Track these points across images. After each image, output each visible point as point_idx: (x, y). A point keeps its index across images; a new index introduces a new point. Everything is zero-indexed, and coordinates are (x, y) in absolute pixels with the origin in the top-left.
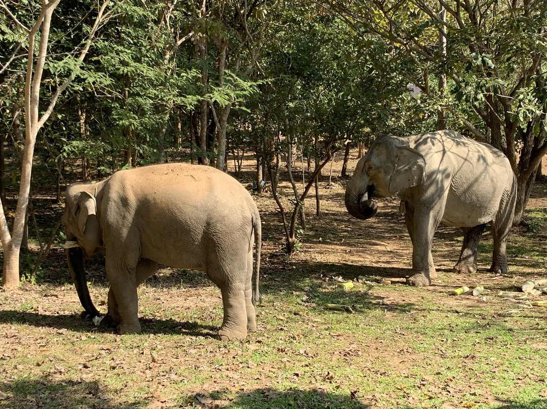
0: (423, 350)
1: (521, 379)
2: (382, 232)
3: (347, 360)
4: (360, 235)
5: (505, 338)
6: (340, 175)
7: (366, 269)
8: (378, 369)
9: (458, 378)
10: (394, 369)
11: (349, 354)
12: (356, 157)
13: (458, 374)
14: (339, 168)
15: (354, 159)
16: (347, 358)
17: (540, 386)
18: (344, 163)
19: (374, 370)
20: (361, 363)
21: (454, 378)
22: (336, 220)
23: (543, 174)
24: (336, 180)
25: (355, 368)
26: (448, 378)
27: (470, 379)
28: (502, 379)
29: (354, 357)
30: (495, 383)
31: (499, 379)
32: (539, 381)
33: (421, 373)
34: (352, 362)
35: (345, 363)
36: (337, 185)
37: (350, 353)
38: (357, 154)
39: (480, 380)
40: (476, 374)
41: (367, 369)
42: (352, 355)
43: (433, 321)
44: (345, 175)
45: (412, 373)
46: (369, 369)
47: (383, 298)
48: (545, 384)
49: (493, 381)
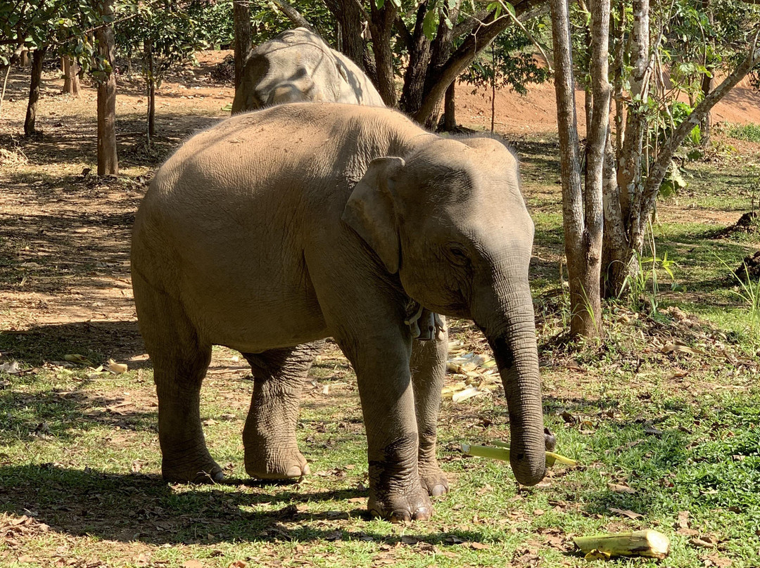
0: (187, 506)
1: (387, 550)
2: (117, 257)
3: (11, 545)
4: (66, 266)
5: (361, 468)
6: (22, 131)
7: (72, 342)
8: (84, 558)
9: (257, 559)
10: (120, 554)
11: (18, 531)
12: (58, 91)
13: (259, 551)
14: (20, 116)
15: (55, 93)
16: (14, 541)
17: (424, 561)
18: (31, 104)
19: (74, 561)
20: (45, 548)
21: (248, 559)
22: (10, 234)
23: (458, 123)
24: (12, 145)
25: (29, 560)
26: (235, 561)
27: (283, 558)
28: (347, 554)
29: (30, 537)
30: (332, 561)
31: (343, 553)
32: (423, 549)
33: (179, 557)
34: (24, 549)
35: (6, 553)
36: (14, 155)
37: (22, 528)
38: (62, 83)
39: (302, 559)
40: (296, 548)
41: (57, 559)
42: (26, 533)
43: (214, 445)
44: (34, 132)
45: (157, 559)
46: (62, 560)
47: (109, 402)
48: (434, 554)
49: (330, 558)
